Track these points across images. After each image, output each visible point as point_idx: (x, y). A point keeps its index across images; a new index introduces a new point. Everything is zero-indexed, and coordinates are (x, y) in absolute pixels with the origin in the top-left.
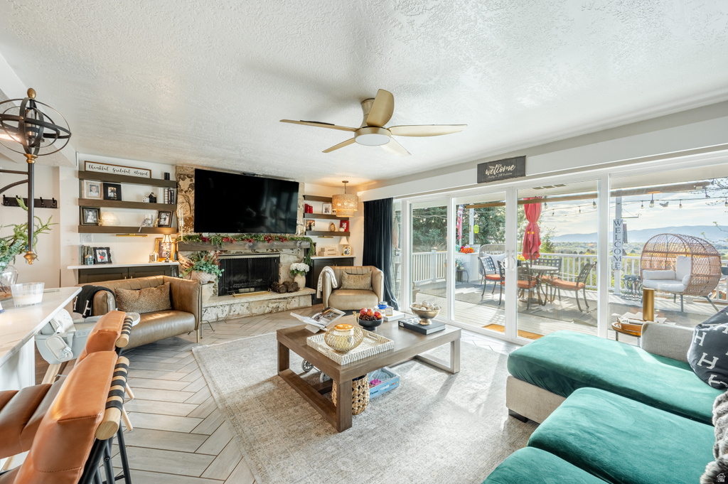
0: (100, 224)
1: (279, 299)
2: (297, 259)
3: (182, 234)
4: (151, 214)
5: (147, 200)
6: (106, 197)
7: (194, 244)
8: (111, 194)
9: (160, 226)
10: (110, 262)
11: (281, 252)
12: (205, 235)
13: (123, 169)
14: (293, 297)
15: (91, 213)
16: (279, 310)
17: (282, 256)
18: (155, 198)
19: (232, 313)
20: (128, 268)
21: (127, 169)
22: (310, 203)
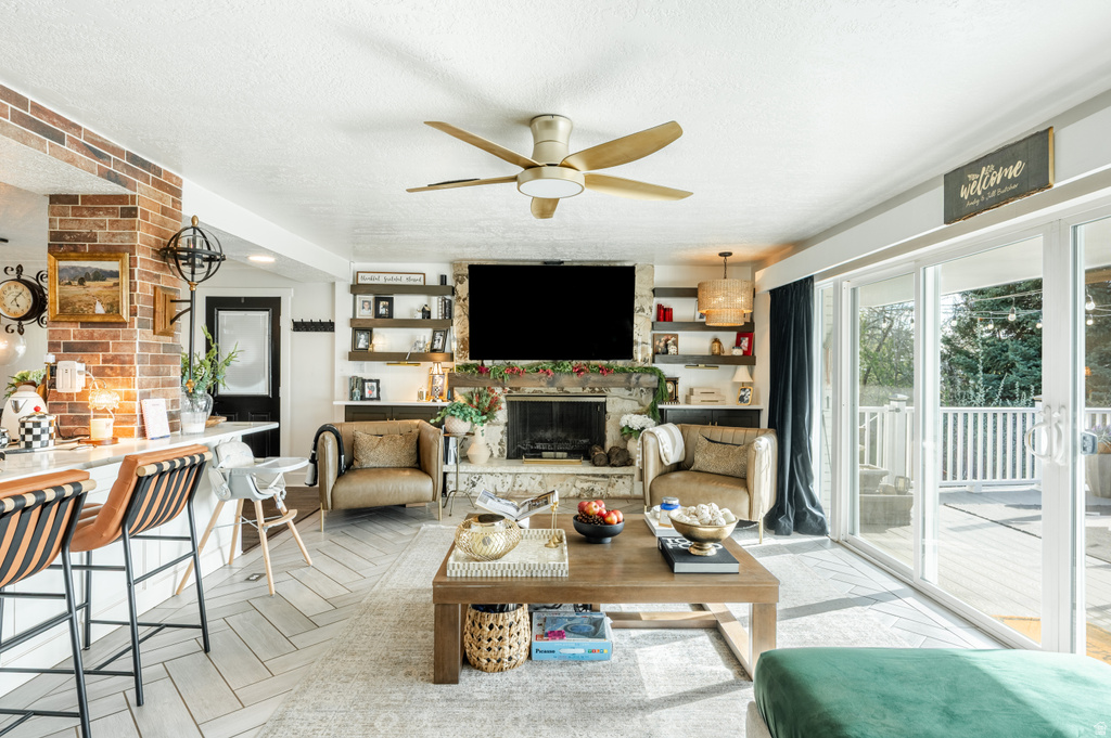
0: (370, 349)
1: (594, 475)
2: (638, 408)
3: (458, 361)
4: (425, 335)
5: (419, 316)
6: (377, 315)
7: (468, 377)
8: (382, 311)
9: (434, 351)
10: (378, 398)
11: (608, 393)
12: (488, 363)
13: (395, 276)
14: (620, 477)
15: (363, 336)
16: (594, 495)
17: (609, 401)
18: (429, 312)
19: (516, 488)
20: (392, 407)
21: (399, 276)
22: (667, 302)
